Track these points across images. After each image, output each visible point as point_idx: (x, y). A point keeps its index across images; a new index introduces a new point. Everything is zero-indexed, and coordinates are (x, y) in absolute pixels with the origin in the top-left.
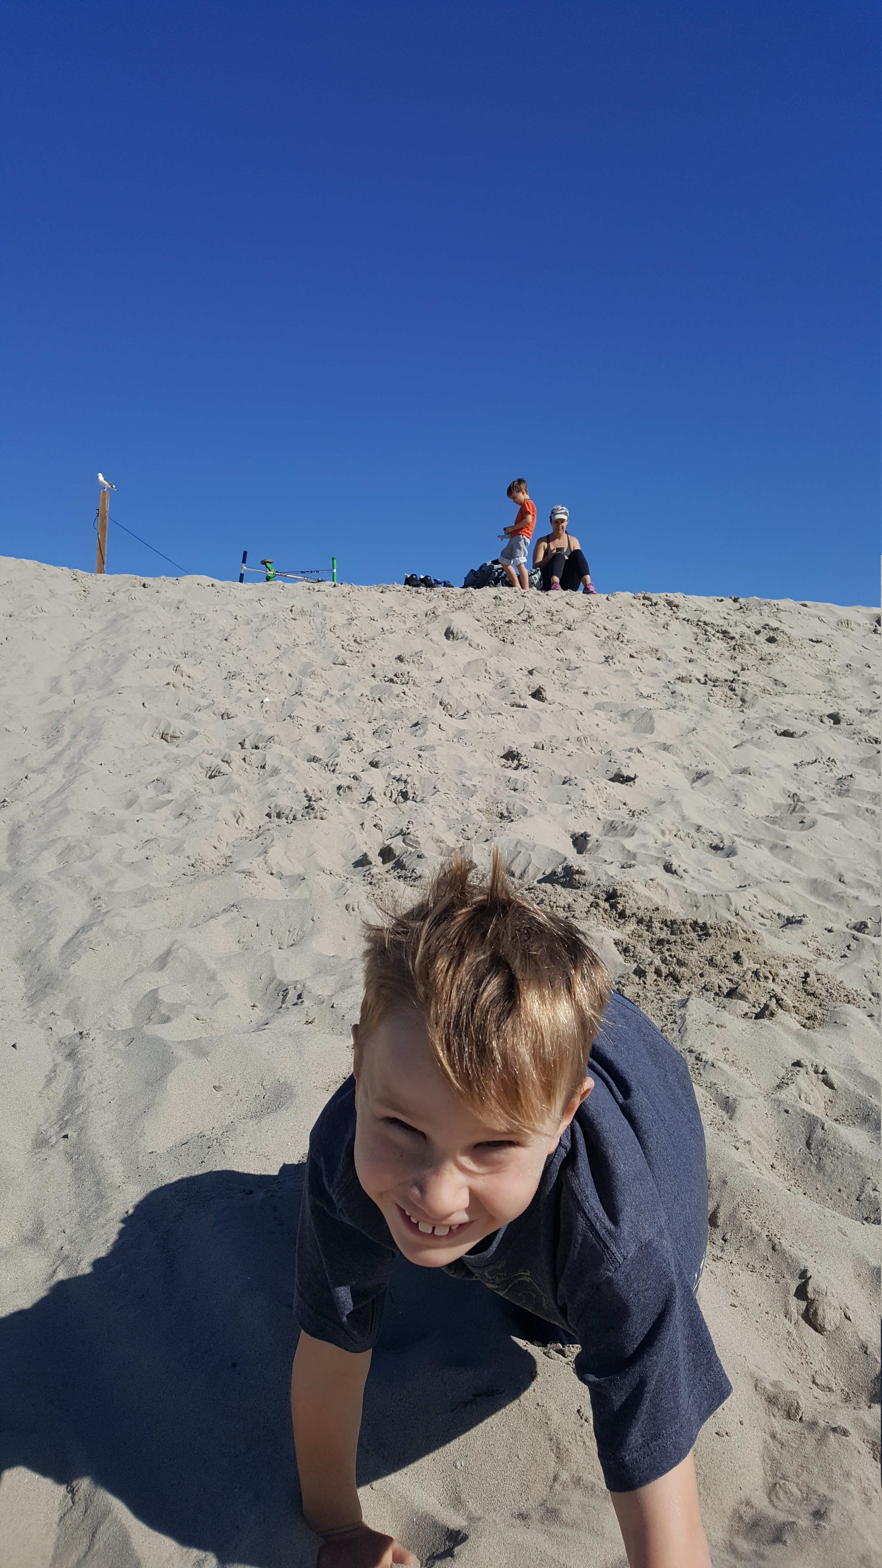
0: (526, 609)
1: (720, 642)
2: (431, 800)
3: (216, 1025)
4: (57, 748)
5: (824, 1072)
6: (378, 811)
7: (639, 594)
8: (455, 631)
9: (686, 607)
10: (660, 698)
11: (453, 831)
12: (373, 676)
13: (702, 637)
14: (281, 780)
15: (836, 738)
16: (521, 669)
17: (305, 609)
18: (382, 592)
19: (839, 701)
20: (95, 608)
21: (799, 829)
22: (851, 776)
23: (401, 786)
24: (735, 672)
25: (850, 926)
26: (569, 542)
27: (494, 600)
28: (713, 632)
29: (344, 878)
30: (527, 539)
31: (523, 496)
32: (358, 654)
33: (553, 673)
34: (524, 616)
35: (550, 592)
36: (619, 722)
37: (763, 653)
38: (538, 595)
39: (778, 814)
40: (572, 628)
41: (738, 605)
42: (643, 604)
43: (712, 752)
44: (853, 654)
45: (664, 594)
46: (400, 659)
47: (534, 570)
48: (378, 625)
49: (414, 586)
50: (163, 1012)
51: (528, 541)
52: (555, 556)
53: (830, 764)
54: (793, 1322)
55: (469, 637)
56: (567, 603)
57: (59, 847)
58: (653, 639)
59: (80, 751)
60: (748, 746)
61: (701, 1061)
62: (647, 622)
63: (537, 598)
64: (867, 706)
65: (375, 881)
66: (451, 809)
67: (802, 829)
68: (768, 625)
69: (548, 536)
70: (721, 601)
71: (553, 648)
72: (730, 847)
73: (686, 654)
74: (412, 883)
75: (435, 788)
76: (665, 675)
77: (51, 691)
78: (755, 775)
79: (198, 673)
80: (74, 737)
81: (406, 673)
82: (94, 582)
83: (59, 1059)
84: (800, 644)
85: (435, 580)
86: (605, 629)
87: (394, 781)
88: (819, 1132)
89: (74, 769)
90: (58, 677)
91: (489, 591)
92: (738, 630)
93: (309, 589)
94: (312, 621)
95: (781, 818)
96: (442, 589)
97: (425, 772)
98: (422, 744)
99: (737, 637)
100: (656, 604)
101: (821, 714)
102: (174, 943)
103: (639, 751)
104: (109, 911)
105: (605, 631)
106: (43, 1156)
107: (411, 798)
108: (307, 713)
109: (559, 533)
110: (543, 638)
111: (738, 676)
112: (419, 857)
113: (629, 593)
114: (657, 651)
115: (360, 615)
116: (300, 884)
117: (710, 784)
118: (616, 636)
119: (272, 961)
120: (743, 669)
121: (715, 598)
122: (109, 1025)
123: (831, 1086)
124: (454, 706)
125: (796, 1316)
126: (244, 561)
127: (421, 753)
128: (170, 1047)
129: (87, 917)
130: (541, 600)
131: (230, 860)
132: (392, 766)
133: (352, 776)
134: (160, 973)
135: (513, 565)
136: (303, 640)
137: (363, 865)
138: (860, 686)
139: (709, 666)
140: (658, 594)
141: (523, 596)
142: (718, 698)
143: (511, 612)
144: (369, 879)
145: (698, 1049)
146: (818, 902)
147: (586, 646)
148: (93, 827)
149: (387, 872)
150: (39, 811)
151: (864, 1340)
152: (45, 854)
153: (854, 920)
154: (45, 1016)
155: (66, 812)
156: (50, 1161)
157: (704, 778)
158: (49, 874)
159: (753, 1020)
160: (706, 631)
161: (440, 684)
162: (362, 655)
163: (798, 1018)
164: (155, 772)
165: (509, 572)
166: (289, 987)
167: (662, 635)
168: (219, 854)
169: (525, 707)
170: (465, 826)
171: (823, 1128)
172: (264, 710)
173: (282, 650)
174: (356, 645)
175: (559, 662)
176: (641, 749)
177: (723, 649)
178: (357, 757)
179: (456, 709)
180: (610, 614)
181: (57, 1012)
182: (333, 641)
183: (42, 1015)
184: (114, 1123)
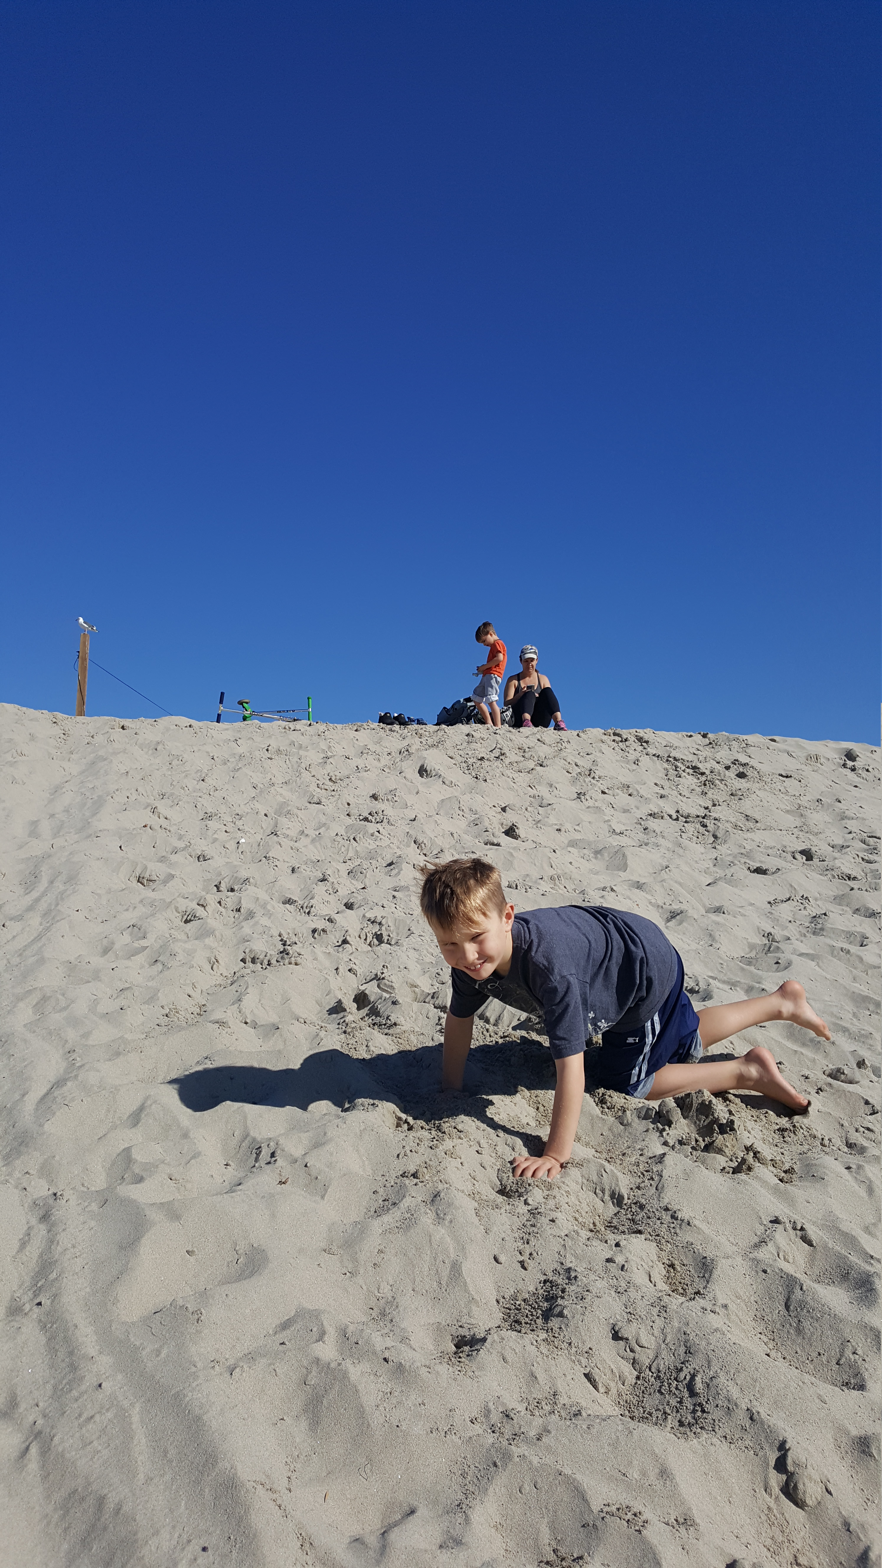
0: (499, 746)
1: (690, 777)
2: (405, 942)
3: (189, 1186)
4: (35, 894)
5: (802, 1229)
6: (353, 955)
7: (610, 731)
8: (428, 769)
9: (657, 743)
10: (632, 834)
11: (427, 975)
12: (348, 815)
13: (672, 772)
14: (257, 923)
15: (809, 875)
16: (494, 806)
17: (281, 748)
18: (356, 730)
19: (811, 837)
20: (74, 750)
21: (774, 970)
22: (825, 914)
23: (376, 929)
24: (706, 808)
25: (827, 1073)
26: (539, 680)
27: (466, 737)
28: (683, 768)
29: (318, 1027)
30: (498, 678)
31: (492, 638)
32: (333, 793)
33: (526, 810)
34: (497, 753)
35: (521, 729)
36: (592, 859)
37: (734, 789)
38: (510, 732)
39: (753, 955)
40: (544, 764)
41: (707, 741)
42: (614, 741)
43: (686, 891)
44: (824, 789)
45: (634, 730)
46: (374, 797)
47: (505, 708)
48: (353, 763)
49: (388, 724)
50: (137, 1171)
51: (499, 679)
52: (526, 693)
53: (804, 901)
54: (773, 1497)
55: (443, 775)
56: (538, 740)
57: (34, 999)
58: (625, 777)
59: (57, 897)
60: (721, 884)
61: (676, 1219)
62: (618, 758)
63: (508, 735)
64: (839, 841)
65: (350, 1030)
66: (425, 952)
67: (777, 971)
68: (737, 760)
69: (518, 675)
70: (691, 736)
71: (525, 784)
72: (705, 990)
73: (657, 789)
74: (386, 1031)
75: (409, 930)
76: (637, 811)
77: (29, 836)
78: (729, 914)
79: (174, 814)
80: (52, 882)
81: (381, 812)
82: (74, 725)
83: (34, 1221)
84: (770, 780)
85: (408, 718)
86: (577, 765)
87: (369, 923)
88: (798, 1292)
89: (51, 916)
90: (36, 821)
91: (462, 729)
92: (708, 765)
93: (285, 728)
94: (287, 761)
95: (757, 959)
96: (415, 726)
97: (399, 914)
98: (396, 884)
99: (708, 772)
100: (626, 740)
101: (793, 850)
102: (147, 1098)
103: (612, 890)
104: (83, 1065)
105: (576, 768)
106: (16, 1325)
107: (386, 941)
108: (282, 853)
109: (530, 672)
110: (516, 775)
111: (710, 811)
112: (394, 1003)
113: (599, 729)
114: (628, 787)
115: (335, 753)
116: (274, 1034)
117: (684, 924)
118: (587, 773)
119: (245, 1118)
120: (714, 805)
121: (684, 733)
122: (83, 1185)
123: (810, 1244)
124: (428, 844)
125: (776, 1490)
126: (221, 702)
127: (396, 894)
128: (143, 1209)
129: (62, 1070)
130: (513, 737)
131: (204, 1009)
132: (367, 908)
133: (327, 918)
134: (133, 1130)
135: (485, 703)
136: (279, 780)
137: (337, 1013)
138: (831, 821)
139: (680, 802)
140: (628, 731)
141: (495, 733)
142: (690, 834)
143: (483, 749)
144: (344, 1027)
145: (674, 1207)
146: (795, 1048)
147: (558, 783)
148: (69, 976)
149: (362, 1019)
150: (15, 960)
151: (846, 1516)
152: (21, 1005)
153: (831, 1066)
154: (19, 1175)
155: (42, 961)
156: (24, 1329)
157: (678, 917)
158: (25, 1026)
159: (730, 1174)
160: (676, 767)
161: (414, 823)
162: (337, 794)
163: (775, 1171)
164: (130, 917)
165: (481, 709)
166: (262, 1145)
167: (633, 770)
168: (193, 1003)
169: (498, 845)
170: (440, 970)
171: (801, 1289)
172: (240, 850)
173: (259, 790)
174: (331, 784)
175: (532, 799)
176: (614, 888)
177: (694, 785)
178: (332, 898)
179: (430, 848)
180: (580, 750)
181: (31, 1172)
182: (308, 780)
183: (17, 1174)
184: (88, 1290)
